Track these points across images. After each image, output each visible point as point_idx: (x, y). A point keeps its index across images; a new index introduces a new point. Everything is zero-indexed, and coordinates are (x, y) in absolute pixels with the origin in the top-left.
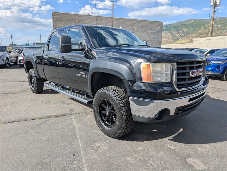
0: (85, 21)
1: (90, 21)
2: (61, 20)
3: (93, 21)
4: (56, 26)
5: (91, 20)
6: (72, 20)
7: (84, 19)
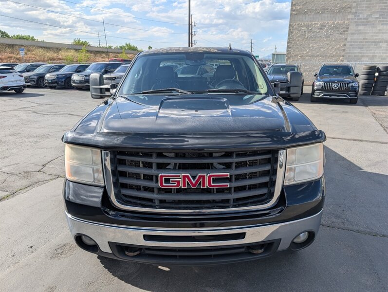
0: (354, 7)
1: (366, 7)
2: (305, 13)
3: (373, 7)
4: (295, 24)
5: (370, 4)
6: (328, 9)
7: (354, 5)
